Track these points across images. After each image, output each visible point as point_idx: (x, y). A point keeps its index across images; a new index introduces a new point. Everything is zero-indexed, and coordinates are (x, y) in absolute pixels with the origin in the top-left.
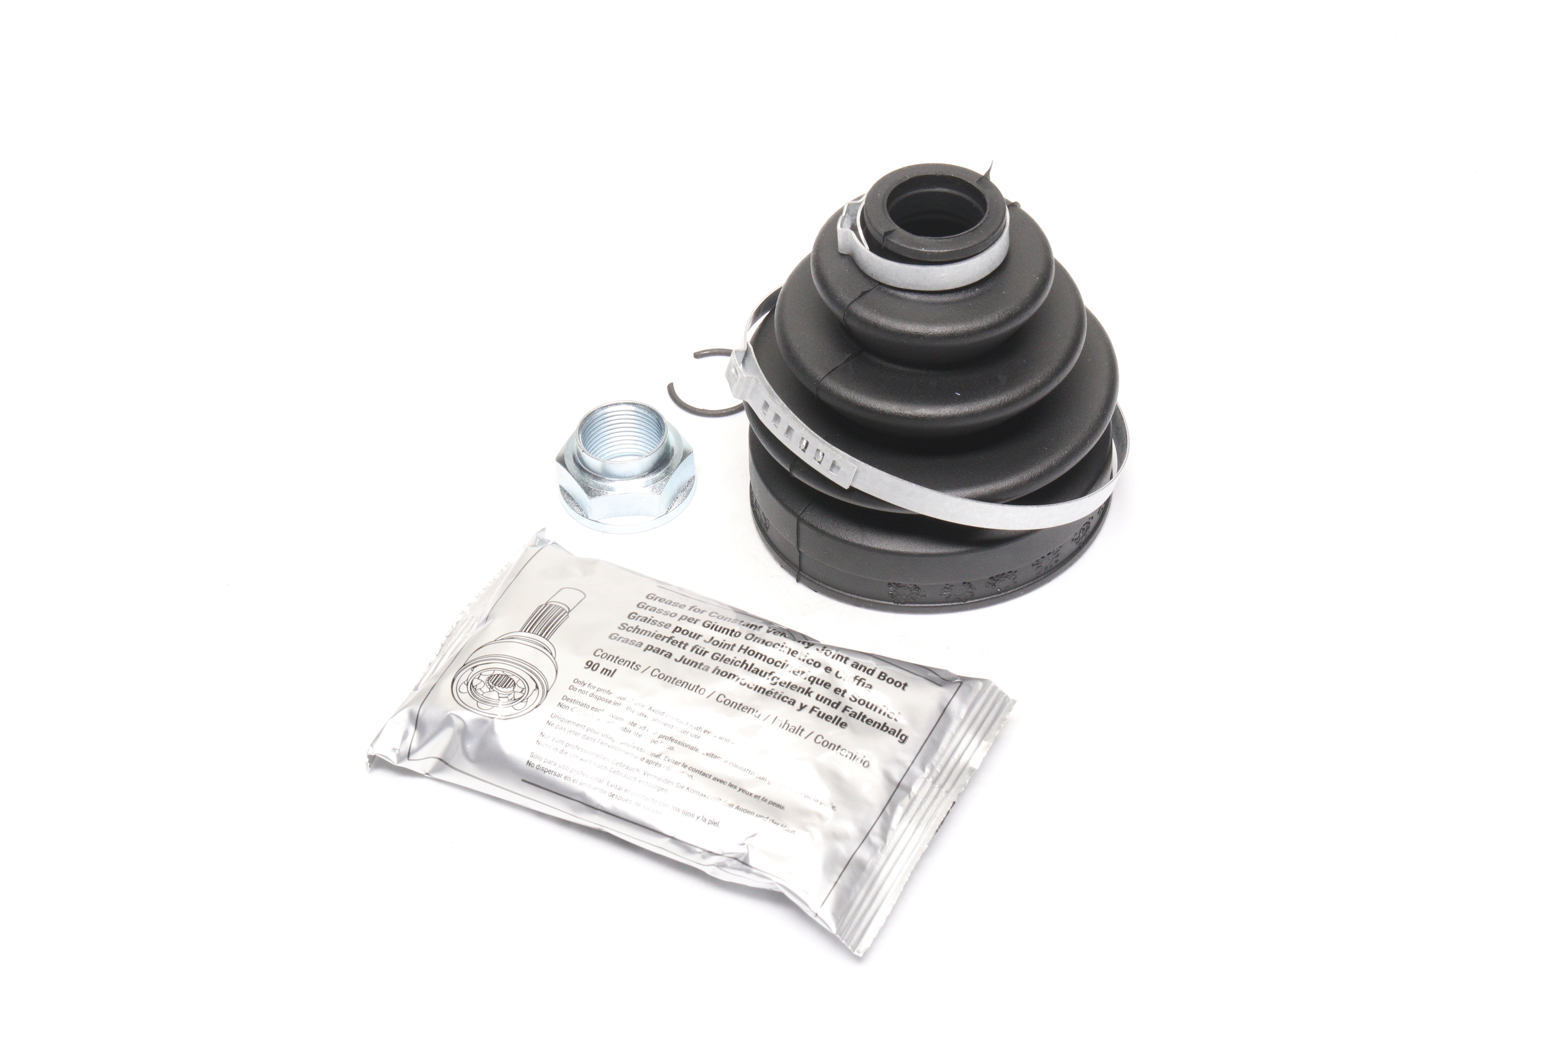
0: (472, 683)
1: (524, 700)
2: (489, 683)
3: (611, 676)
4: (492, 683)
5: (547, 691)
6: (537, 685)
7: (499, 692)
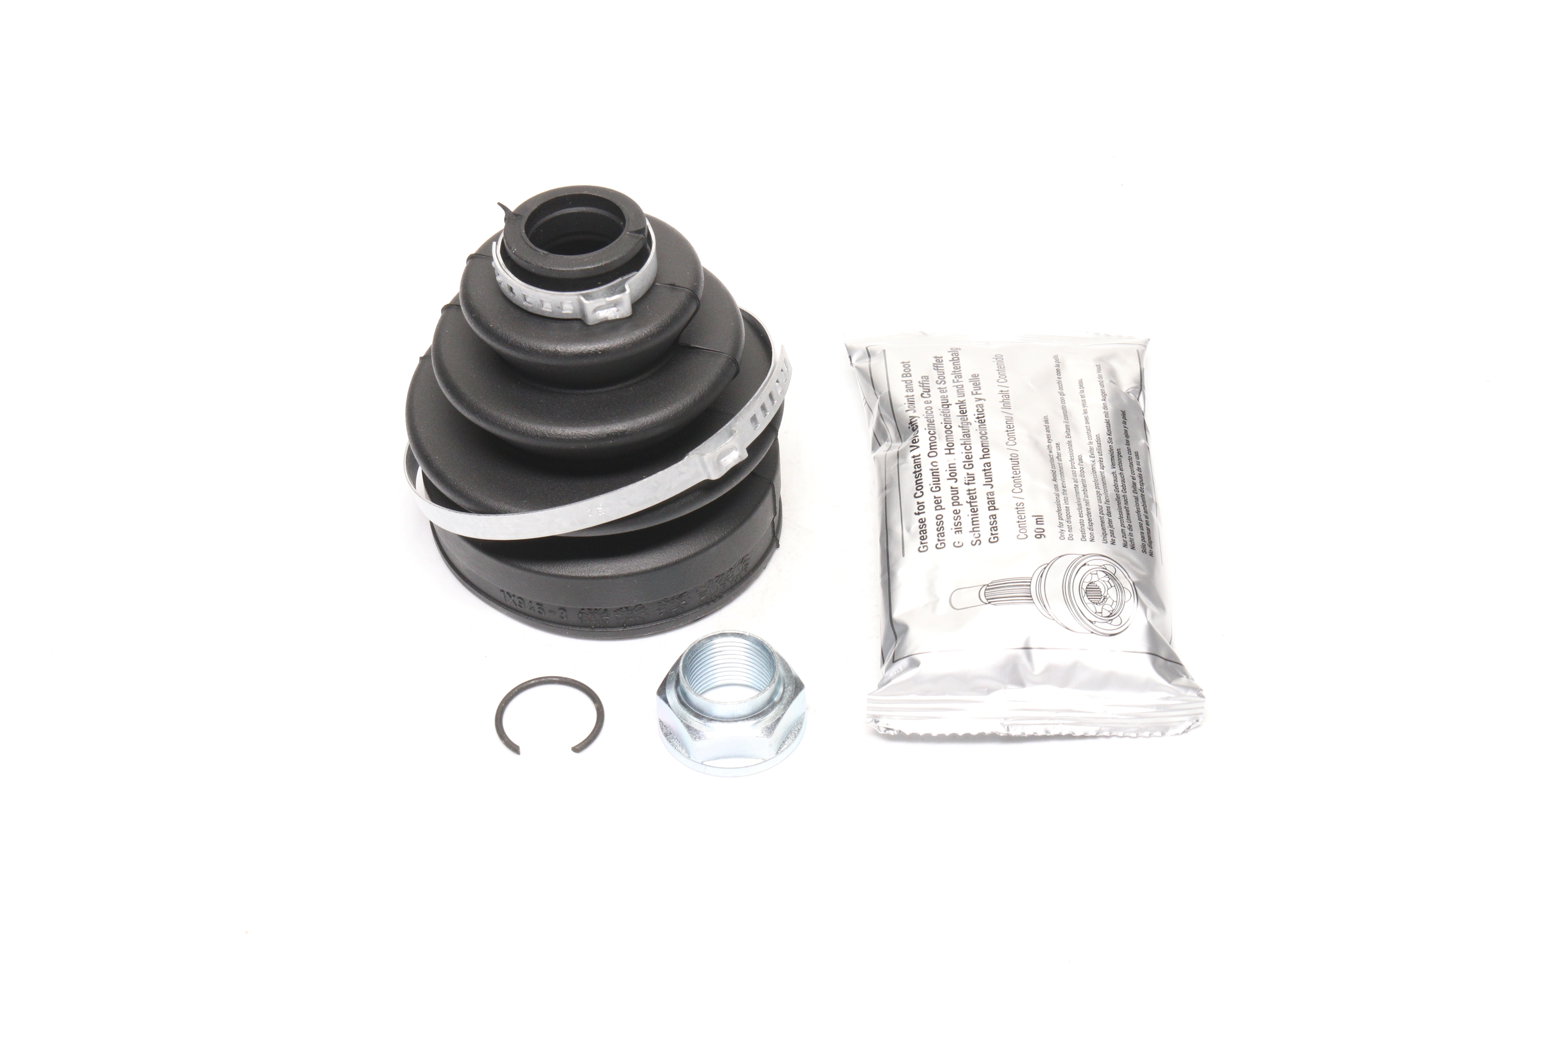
0: (1109, 617)
1: (1103, 568)
2: (1102, 602)
3: (1042, 516)
4: (1100, 599)
5: (1084, 556)
6: (1083, 566)
7: (1107, 589)
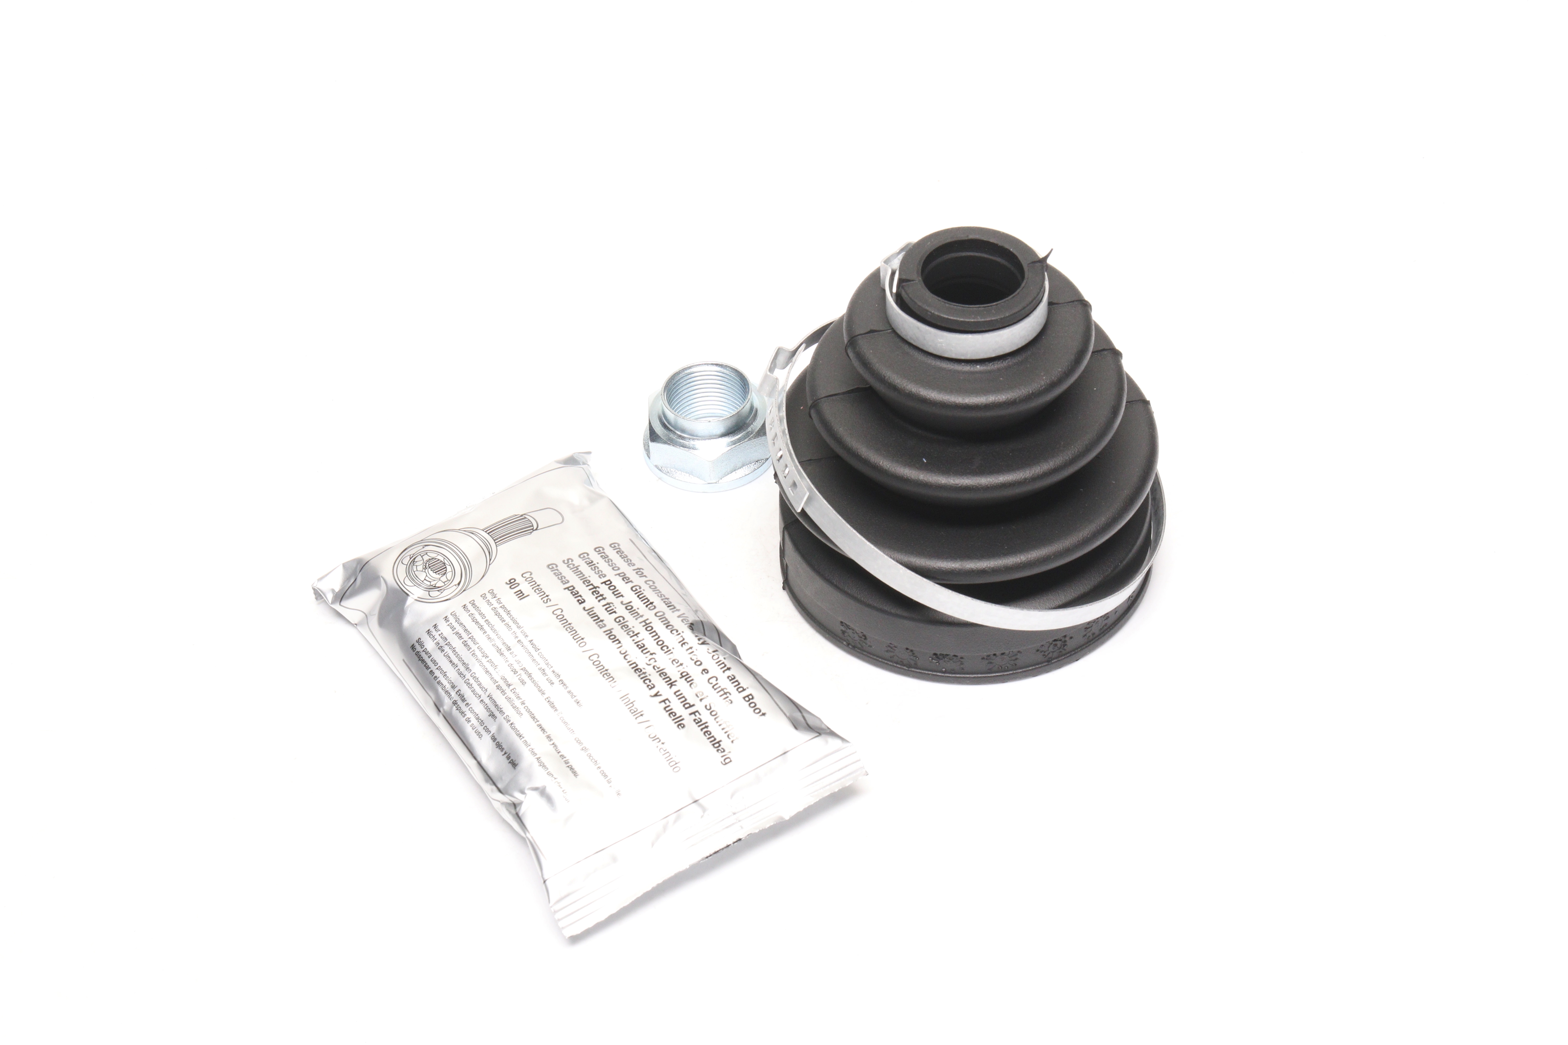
0: (415, 559)
1: (441, 590)
2: (426, 564)
3: (520, 599)
4: (429, 565)
5: (464, 591)
6: (460, 582)
7: (428, 575)
